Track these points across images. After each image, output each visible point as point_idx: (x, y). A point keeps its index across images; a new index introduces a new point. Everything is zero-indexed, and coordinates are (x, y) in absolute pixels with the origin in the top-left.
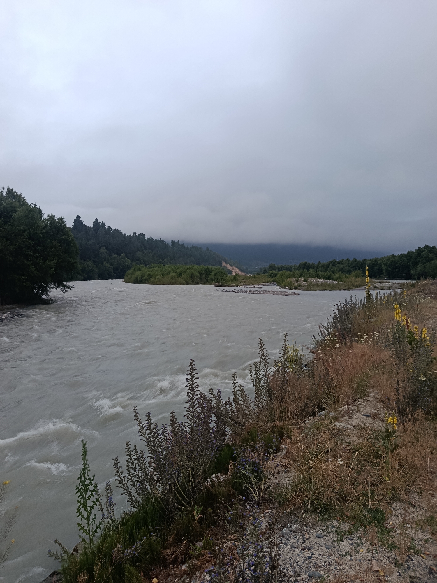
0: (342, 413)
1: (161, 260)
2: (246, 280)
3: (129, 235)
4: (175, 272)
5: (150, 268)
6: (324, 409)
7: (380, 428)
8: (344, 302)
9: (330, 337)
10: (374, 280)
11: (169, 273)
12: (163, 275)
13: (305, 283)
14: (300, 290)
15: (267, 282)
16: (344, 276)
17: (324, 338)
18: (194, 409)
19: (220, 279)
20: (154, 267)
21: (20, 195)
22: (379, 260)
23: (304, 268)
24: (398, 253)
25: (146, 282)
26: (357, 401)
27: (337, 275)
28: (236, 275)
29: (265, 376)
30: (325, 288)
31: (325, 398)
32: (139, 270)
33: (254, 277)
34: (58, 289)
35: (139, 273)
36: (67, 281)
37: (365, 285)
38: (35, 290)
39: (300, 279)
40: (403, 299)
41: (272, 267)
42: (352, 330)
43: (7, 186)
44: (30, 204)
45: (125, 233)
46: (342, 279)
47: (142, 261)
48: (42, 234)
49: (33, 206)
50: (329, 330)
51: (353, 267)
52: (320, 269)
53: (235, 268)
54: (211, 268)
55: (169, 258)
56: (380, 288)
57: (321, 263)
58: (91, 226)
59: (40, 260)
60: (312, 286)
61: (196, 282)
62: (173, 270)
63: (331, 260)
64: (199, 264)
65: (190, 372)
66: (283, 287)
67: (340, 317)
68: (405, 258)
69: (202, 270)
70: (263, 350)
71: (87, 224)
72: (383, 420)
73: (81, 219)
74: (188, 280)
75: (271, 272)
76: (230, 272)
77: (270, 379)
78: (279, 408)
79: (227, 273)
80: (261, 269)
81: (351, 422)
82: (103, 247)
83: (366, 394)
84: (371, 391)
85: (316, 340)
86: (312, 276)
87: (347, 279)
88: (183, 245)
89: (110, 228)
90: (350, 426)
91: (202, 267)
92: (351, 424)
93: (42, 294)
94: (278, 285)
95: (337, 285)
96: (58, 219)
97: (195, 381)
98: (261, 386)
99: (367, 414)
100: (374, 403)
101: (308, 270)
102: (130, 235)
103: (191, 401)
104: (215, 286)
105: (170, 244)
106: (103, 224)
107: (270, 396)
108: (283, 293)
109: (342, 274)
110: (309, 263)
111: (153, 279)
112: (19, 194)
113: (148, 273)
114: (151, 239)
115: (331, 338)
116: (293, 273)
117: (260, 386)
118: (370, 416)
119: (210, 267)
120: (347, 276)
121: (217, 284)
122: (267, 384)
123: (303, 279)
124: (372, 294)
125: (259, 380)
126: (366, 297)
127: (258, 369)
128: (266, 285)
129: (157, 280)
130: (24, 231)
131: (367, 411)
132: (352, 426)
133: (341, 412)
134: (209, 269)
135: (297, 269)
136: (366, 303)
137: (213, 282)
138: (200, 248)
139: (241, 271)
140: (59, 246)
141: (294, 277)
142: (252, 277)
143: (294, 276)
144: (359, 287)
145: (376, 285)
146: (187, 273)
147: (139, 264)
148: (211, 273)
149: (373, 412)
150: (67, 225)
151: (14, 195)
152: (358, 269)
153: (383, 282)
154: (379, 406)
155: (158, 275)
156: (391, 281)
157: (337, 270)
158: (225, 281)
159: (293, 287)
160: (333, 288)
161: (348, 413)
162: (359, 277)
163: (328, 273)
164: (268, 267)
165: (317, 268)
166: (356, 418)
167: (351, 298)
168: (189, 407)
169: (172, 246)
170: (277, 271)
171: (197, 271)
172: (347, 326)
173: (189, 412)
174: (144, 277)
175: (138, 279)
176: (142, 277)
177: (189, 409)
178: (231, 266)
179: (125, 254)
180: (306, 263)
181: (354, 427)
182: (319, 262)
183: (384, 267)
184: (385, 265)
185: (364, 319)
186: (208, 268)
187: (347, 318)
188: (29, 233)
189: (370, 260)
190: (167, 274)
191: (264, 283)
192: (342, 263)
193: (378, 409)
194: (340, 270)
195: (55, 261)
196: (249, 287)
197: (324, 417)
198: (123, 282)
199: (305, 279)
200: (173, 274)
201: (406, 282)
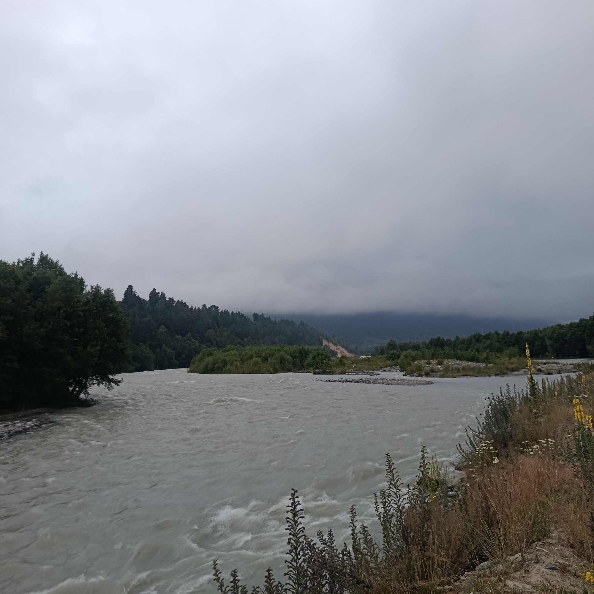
0: (514, 565)
1: (239, 340)
2: (357, 364)
3: (197, 308)
4: (260, 356)
5: (225, 351)
6: (486, 559)
7: (573, 588)
8: (499, 394)
9: (483, 446)
10: (536, 360)
11: (251, 357)
12: (242, 360)
13: (440, 366)
14: (433, 377)
15: (387, 367)
16: (494, 356)
17: (475, 448)
18: (298, 565)
19: (321, 364)
20: (230, 350)
21: (57, 263)
22: (541, 333)
23: (436, 346)
24: (566, 322)
25: (219, 372)
26: (534, 545)
27: (484, 355)
28: (343, 357)
29: (398, 510)
30: (468, 374)
31: (485, 542)
32: (210, 354)
33: (368, 359)
34: (101, 384)
35: (210, 359)
36: (114, 373)
37: (524, 368)
38: (71, 386)
39: (432, 361)
40: (581, 389)
41: (392, 345)
42: (513, 435)
43: (41, 252)
44: (68, 274)
45: (192, 306)
46: (491, 361)
47: (214, 342)
48: (82, 311)
49: (74, 276)
50: (481, 435)
51: (506, 342)
52: (460, 346)
53: (341, 348)
54: (308, 349)
55: (250, 337)
56: (546, 372)
57: (459, 339)
58: (147, 298)
59: (79, 346)
60: (450, 371)
61: (287, 370)
62: (256, 353)
63: (473, 334)
64: (291, 344)
65: (291, 508)
66: (410, 374)
67: (495, 417)
68: (576, 329)
69: (295, 351)
70: (392, 471)
71: (141, 296)
72: (576, 576)
73: (134, 290)
74: (277, 366)
75: (391, 352)
76: (334, 354)
77: (405, 515)
78: (420, 558)
79: (330, 355)
80: (376, 349)
81: (528, 580)
82: (162, 326)
83: (544, 534)
84: (552, 528)
85: (463, 451)
86: (449, 357)
87: (498, 360)
88: (268, 319)
89: (171, 300)
90: (528, 586)
91: (295, 347)
92: (529, 583)
93: (79, 393)
94: (401, 371)
95: (484, 369)
96: (105, 291)
97: (299, 521)
98: (392, 525)
99: (552, 566)
100: (559, 547)
101: (443, 349)
102: (199, 308)
103: (294, 551)
104: (314, 374)
105: (252, 319)
106: (163, 295)
107: (406, 540)
108: (411, 383)
109: (491, 353)
110: (443, 339)
111: (228, 367)
112: (55, 260)
113: (222, 358)
114: (226, 312)
115: (485, 448)
116: (421, 353)
117: (390, 525)
118: (556, 569)
119: (306, 347)
120: (498, 355)
121: (317, 371)
122: (400, 522)
123: (436, 362)
124: (537, 383)
125: (389, 516)
126: (529, 386)
127: (387, 500)
128: (384, 371)
129: (234, 367)
130: (59, 309)
131: (550, 560)
132: (531, 586)
133: (512, 563)
134: (305, 350)
135: (426, 348)
136: (531, 395)
137: (312, 368)
138: (292, 322)
139: (350, 351)
140: (104, 327)
141: (424, 359)
142: (365, 360)
143: (423, 357)
144: (516, 370)
145: (539, 367)
146: (275, 357)
147: (210, 347)
148: (308, 356)
149: (559, 563)
150: (116, 299)
151: (48, 263)
152: (512, 346)
153: (550, 363)
154: (567, 554)
155: (236, 361)
156: (560, 361)
157: (483, 348)
158: (328, 366)
159: (423, 373)
160: (479, 373)
161: (522, 564)
162: (514, 357)
163: (471, 353)
164: (386, 345)
165: (455, 345)
166: (536, 572)
167: (509, 389)
168: (292, 561)
169: (254, 320)
170: (399, 350)
171: (288, 354)
172: (506, 429)
173: (292, 568)
174: (217, 365)
175: (209, 366)
176: (214, 364)
177: (292, 564)
178: (335, 345)
179: (191, 335)
180: (439, 338)
181: (535, 587)
182: (457, 337)
183: (548, 342)
184: (550, 339)
185: (529, 420)
186: (303, 349)
187: (505, 418)
188: (65, 312)
189: (528, 332)
190: (248, 359)
191: (382, 368)
192: (489, 338)
193: (566, 557)
194: (487, 348)
195: (99, 348)
196: (362, 374)
197: (487, 571)
198: (188, 372)
199: (439, 362)
200: (256, 359)
201: (581, 362)
